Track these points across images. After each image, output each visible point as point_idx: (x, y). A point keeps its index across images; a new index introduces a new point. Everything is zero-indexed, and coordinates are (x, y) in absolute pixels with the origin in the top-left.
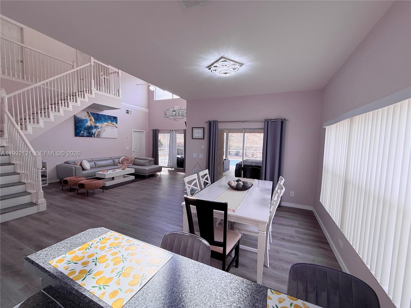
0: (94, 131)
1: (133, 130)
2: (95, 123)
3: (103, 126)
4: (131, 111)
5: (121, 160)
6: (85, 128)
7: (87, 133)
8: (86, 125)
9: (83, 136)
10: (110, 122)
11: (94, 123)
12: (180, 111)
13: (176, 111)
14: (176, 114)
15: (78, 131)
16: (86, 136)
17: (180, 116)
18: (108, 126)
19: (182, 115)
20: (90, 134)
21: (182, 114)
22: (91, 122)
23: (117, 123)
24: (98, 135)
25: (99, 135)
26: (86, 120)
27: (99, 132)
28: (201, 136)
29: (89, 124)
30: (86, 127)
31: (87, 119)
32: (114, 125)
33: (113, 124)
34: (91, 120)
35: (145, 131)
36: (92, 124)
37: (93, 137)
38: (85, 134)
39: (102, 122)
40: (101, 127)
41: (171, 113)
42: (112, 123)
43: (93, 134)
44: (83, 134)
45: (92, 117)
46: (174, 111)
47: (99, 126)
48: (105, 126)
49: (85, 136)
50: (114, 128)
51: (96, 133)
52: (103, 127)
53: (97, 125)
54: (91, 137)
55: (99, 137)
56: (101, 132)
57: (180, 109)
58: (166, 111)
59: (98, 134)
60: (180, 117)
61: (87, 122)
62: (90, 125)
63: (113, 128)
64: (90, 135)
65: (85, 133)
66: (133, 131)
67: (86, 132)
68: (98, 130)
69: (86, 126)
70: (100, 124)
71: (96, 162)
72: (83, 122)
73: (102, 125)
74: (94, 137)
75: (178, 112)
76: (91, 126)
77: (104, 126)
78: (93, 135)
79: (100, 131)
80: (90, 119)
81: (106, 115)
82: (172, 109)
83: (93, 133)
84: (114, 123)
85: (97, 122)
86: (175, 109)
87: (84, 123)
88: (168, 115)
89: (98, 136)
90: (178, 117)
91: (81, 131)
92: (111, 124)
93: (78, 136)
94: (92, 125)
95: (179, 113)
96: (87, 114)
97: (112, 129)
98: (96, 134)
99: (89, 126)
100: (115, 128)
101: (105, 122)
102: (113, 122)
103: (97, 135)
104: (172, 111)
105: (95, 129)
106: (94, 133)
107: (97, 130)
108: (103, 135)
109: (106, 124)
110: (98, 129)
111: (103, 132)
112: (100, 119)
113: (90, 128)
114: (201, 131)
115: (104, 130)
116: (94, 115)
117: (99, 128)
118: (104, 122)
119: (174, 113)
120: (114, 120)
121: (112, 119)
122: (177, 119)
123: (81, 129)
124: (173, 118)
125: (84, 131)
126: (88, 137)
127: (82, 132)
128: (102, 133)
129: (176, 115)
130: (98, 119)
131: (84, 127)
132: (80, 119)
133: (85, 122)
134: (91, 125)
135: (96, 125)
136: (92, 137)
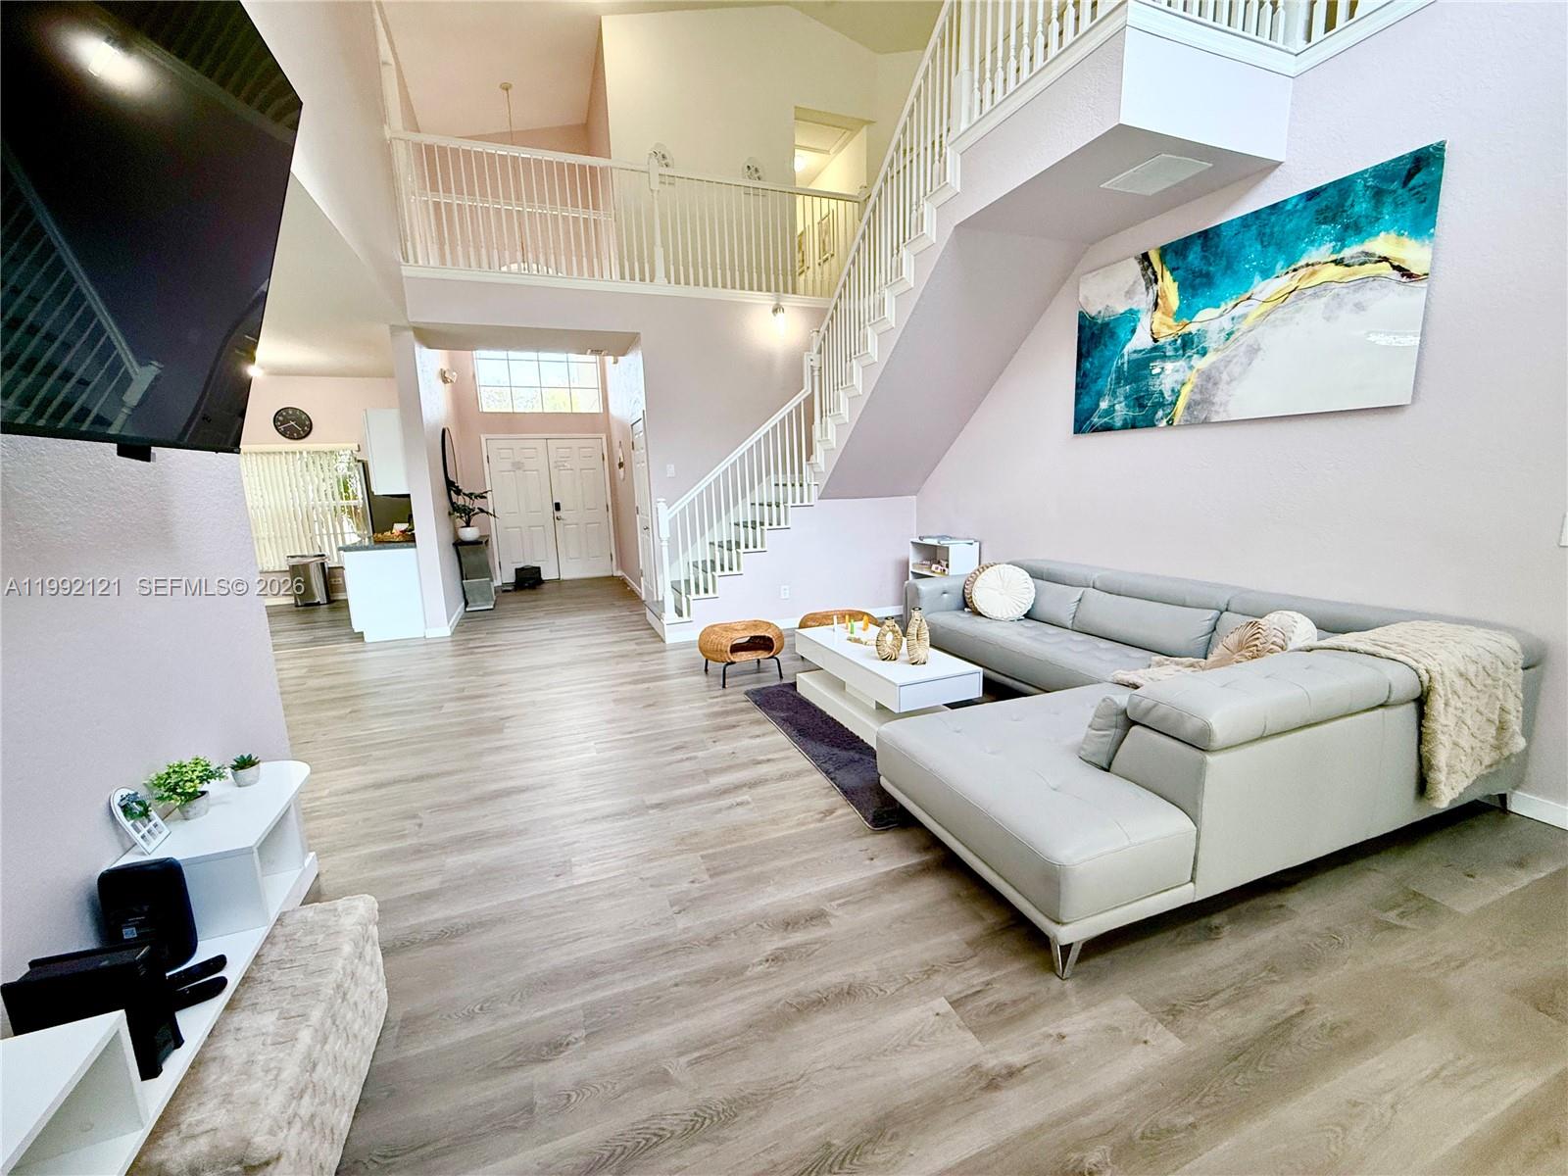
0: (1168, 379)
2: (1185, 312)
3: (1244, 316)
6: (1119, 369)
7: (1127, 406)
8: (1127, 347)
9: (1108, 428)
10: (1323, 251)
11: (1178, 315)
15: (1087, 402)
16: (1125, 427)
18: (1299, 298)
20: (1142, 406)
22: (1158, 314)
23: (1424, 222)
24: (1197, 403)
25: (1204, 401)
26: (1131, 317)
27: (1209, 379)
29: (1141, 339)
30: (1126, 369)
31: (1135, 307)
32: (1370, 269)
33: (1367, 258)
34: (1156, 305)
36: (1165, 331)
37: (1164, 423)
38: (1121, 410)
39: (1242, 282)
40: (1229, 334)
42: (1348, 251)
43: (1163, 404)
44: (1110, 411)
45: (1167, 274)
47: (1214, 326)
48: (1269, 313)
49: (1119, 424)
50: (1366, 295)
51: (1185, 391)
52: (1244, 326)
53: (1192, 328)
54: (1150, 424)
55: (1206, 422)
56: (1225, 377)
59: (1198, 397)
61: (1133, 331)
62: (1150, 344)
63: (1359, 307)
64: (1146, 411)
65: (1117, 407)
67: (1126, 398)
68: (1200, 363)
69: (1126, 357)
70: (1217, 313)
72: (1113, 333)
73: (1240, 310)
74: (1170, 423)
76: (1155, 349)
77: (1250, 319)
78: (1160, 413)
79: (1214, 374)
80: (1151, 297)
81: (1287, 202)
83: (1161, 393)
84: (1380, 243)
85: (1195, 301)
87: (1117, 341)
89: (1200, 416)
91: (1100, 395)
93: (1084, 432)
94: (1161, 341)
96: (1137, 269)
97: (1346, 312)
98: (1181, 404)
99: (1140, 356)
101: (1267, 273)
102: (1369, 236)
103: (1188, 407)
105: (1178, 364)
106: (1167, 394)
107: (1191, 368)
108: (1241, 398)
109: (1277, 284)
110: (1204, 353)
111: (1237, 372)
112: (1226, 268)
115: (1254, 351)
116: (1183, 257)
117: (1212, 341)
118: (1255, 279)
123: (1100, 382)
125: (1114, 392)
126: (1134, 427)
127: (1104, 405)
128: (1228, 383)
130: (1208, 274)
131: (1114, 368)
132: (1099, 321)
133: (1122, 335)
134: (1155, 340)
135: (1186, 330)
136: (1155, 425)
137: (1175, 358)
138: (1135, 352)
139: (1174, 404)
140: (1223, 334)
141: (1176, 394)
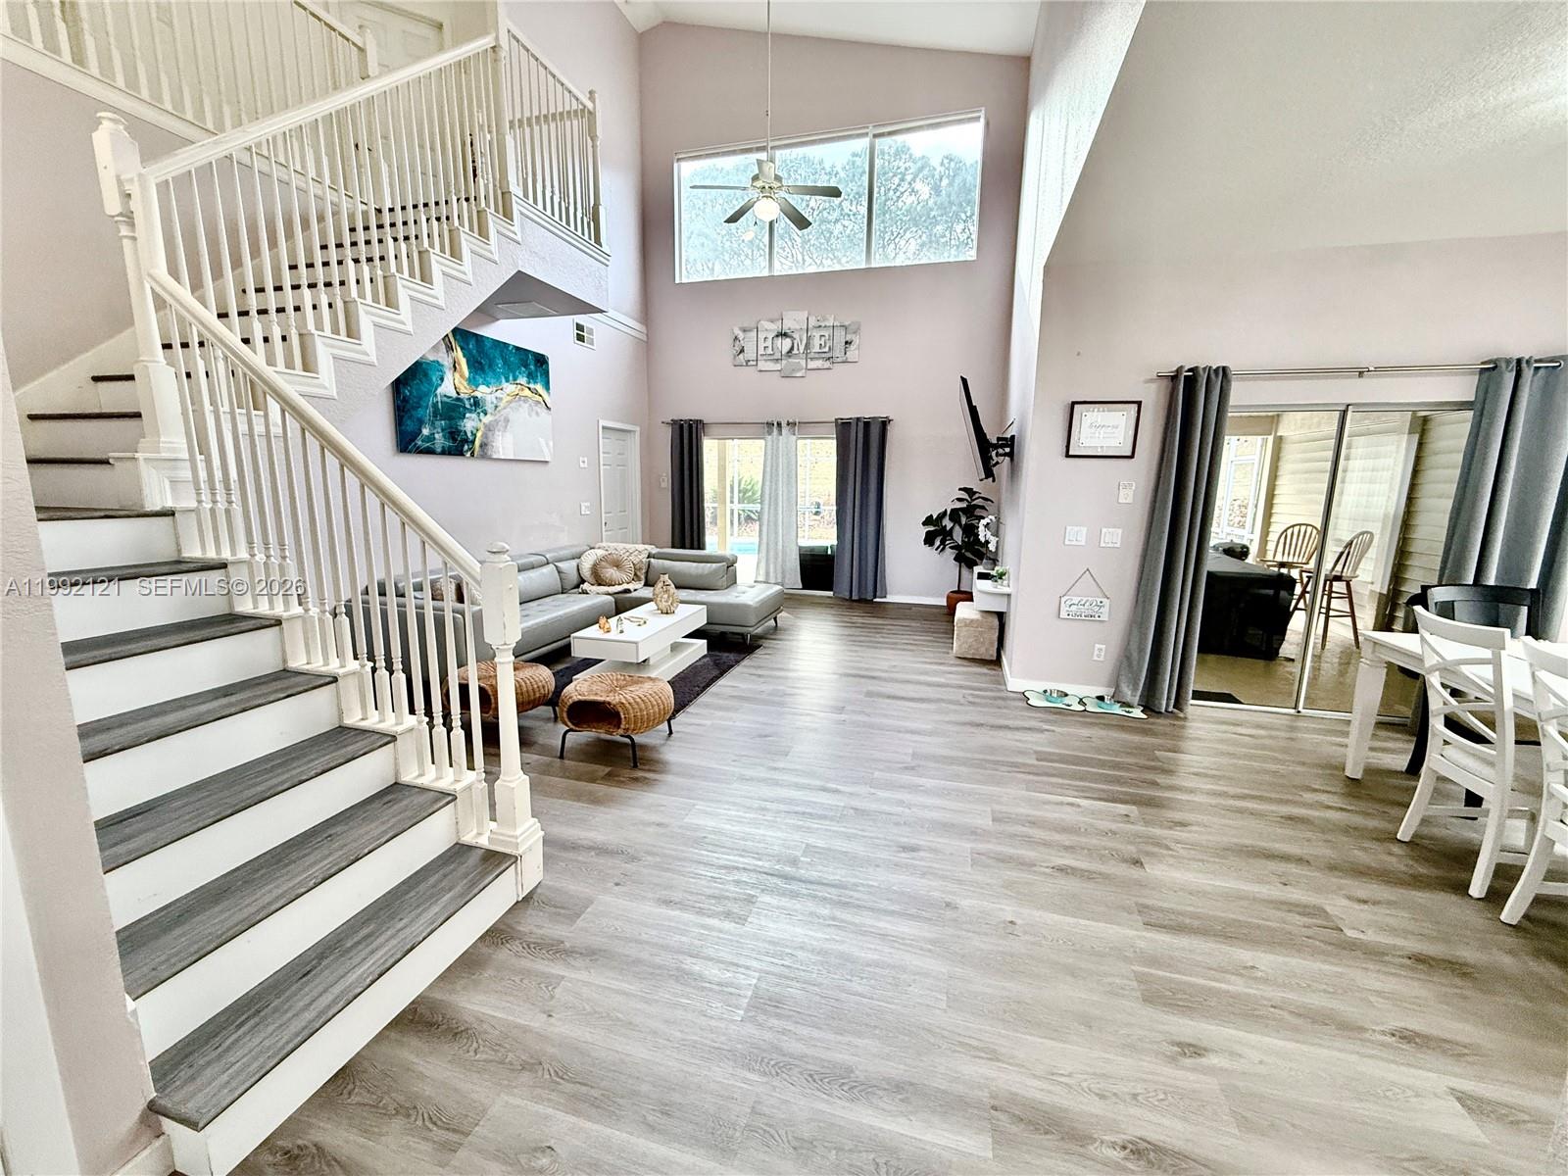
0: (469, 424)
1: (602, 423)
2: (473, 382)
3: (501, 399)
4: (591, 332)
5: (587, 564)
6: (435, 405)
7: (444, 436)
8: (439, 391)
9: (430, 451)
10: (523, 380)
11: (469, 381)
12: (816, 334)
13: (794, 335)
14: (792, 348)
15: (410, 426)
16: (443, 453)
17: (812, 359)
18: (520, 399)
19: (823, 355)
20: (454, 440)
21: (827, 349)
22: (457, 375)
23: (547, 387)
24: (485, 445)
25: (488, 444)
26: (439, 367)
27: (489, 430)
28: (1120, 442)
29: (448, 388)
30: (440, 404)
31: (440, 361)
32: (538, 397)
33: (536, 393)
34: (454, 366)
35: (638, 429)
36: (462, 390)
37: (468, 454)
38: (439, 439)
39: (497, 378)
40: (496, 407)
41: (769, 343)
42: (532, 386)
43: (467, 441)
44: (431, 438)
45: (459, 349)
46: (783, 335)
47: (488, 399)
48: (510, 402)
49: (439, 450)
50: (539, 409)
51: (479, 435)
52: (501, 405)
53: (478, 394)
54: (461, 454)
55: (490, 457)
56: (496, 432)
57: (813, 322)
58: (741, 336)
59: (485, 441)
60: (812, 364)
61: (442, 379)
62: (455, 395)
63: (537, 414)
64: (458, 445)
65: (437, 436)
66: (604, 428)
67: (443, 430)
68: (486, 420)
69: (439, 398)
70: (488, 390)
72: (426, 375)
73: (498, 394)
74: (472, 455)
75: (804, 342)
76: (457, 399)
77: (504, 401)
78: (466, 447)
79: (491, 428)
80: (450, 360)
81: (509, 345)
82: (775, 327)
83: (465, 432)
84: (539, 387)
85: (477, 377)
86: (789, 325)
87: (430, 382)
88: (750, 354)
89: (487, 451)
90: (803, 362)
91: (421, 423)
92: (527, 392)
93: (410, 452)
94: (462, 396)
95: (807, 346)
97: (534, 414)
98: (477, 443)
99: (448, 400)
100: (542, 410)
101: (507, 381)
102: (535, 383)
103: (481, 446)
104: (771, 336)
105: (474, 416)
106: (469, 434)
107: (480, 421)
108: (504, 445)
109: (510, 388)
110: (485, 413)
111: (500, 430)
112: (490, 366)
113: (454, 410)
114: (1123, 418)
115: (507, 421)
116: (468, 345)
117: (489, 408)
118: (503, 380)
119: (787, 343)
120: (536, 370)
121: (532, 367)
122: (800, 370)
123: (420, 412)
124: (778, 367)
125: (433, 423)
126: (450, 454)
127: (426, 432)
128: (498, 435)
129: (795, 351)
130: (481, 363)
131: (430, 404)
133: (434, 378)
134: (458, 393)
135: (476, 394)
136: (463, 455)
137: (471, 411)
138: (445, 396)
139: (473, 442)
140: (493, 406)
141: (475, 435)
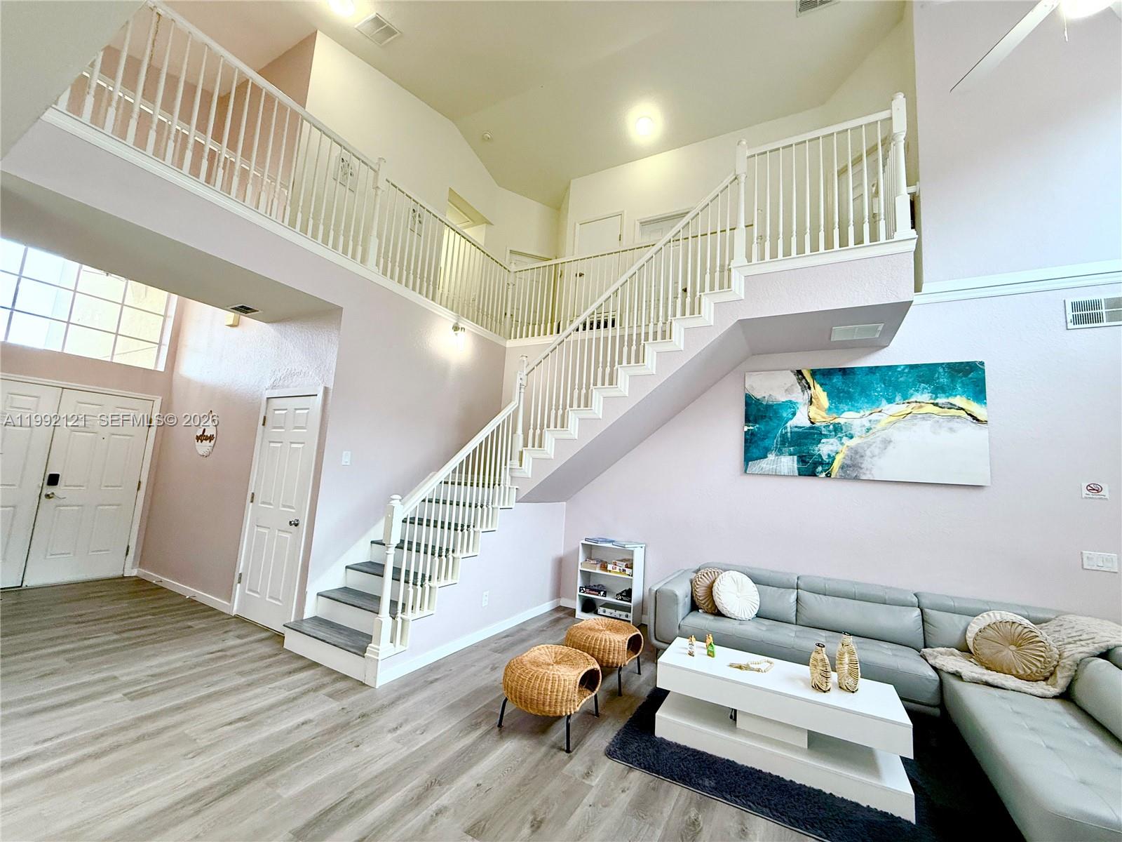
0: (825, 448)
2: (834, 410)
3: (878, 421)
5: (975, 626)
6: (784, 436)
7: (792, 460)
8: (789, 424)
10: (925, 397)
11: (829, 411)
15: (755, 453)
16: (790, 473)
18: (914, 418)
20: (806, 463)
22: (813, 408)
23: (979, 396)
24: (849, 466)
25: (854, 466)
26: (791, 405)
27: (856, 453)
29: (801, 420)
30: (789, 434)
31: (793, 400)
32: (953, 412)
33: (952, 406)
34: (811, 402)
36: (820, 419)
37: (824, 475)
38: (786, 462)
39: (874, 401)
40: (868, 430)
42: (940, 401)
43: (821, 463)
45: (818, 386)
47: (857, 423)
48: (894, 422)
50: (955, 424)
51: (840, 457)
52: (879, 427)
53: (841, 421)
54: (814, 474)
55: (856, 478)
56: (868, 453)
59: (849, 462)
61: (794, 414)
62: (808, 424)
63: (951, 430)
64: (809, 466)
68: (852, 443)
69: (789, 430)
70: (858, 415)
71: (805, 595)
72: (776, 412)
73: (874, 417)
74: (828, 475)
76: (811, 428)
77: (883, 423)
78: (820, 469)
79: (860, 450)
80: (806, 397)
81: (897, 366)
83: (820, 456)
84: (959, 401)
85: (841, 406)
87: (780, 418)
89: (852, 471)
91: (767, 450)
92: (931, 408)
94: (817, 424)
96: (794, 378)
97: (943, 431)
98: (836, 465)
99: (800, 430)
100: (972, 427)
101: (890, 400)
102: (950, 396)
103: (842, 467)
105: (832, 440)
106: (825, 458)
107: (842, 444)
108: (880, 466)
109: (898, 408)
110: (851, 437)
111: (877, 451)
112: (863, 391)
113: (812, 434)
115: (887, 442)
116: (832, 379)
117: (856, 430)
120: (953, 381)
121: (944, 381)
123: (767, 442)
125: (780, 450)
127: (771, 457)
128: (872, 457)
130: (849, 393)
131: (778, 435)
132: (765, 403)
133: (785, 415)
134: (812, 423)
135: (837, 421)
136: (815, 475)
137: (829, 437)
138: (796, 427)
139: (830, 464)
140: (864, 429)
141: (832, 458)
